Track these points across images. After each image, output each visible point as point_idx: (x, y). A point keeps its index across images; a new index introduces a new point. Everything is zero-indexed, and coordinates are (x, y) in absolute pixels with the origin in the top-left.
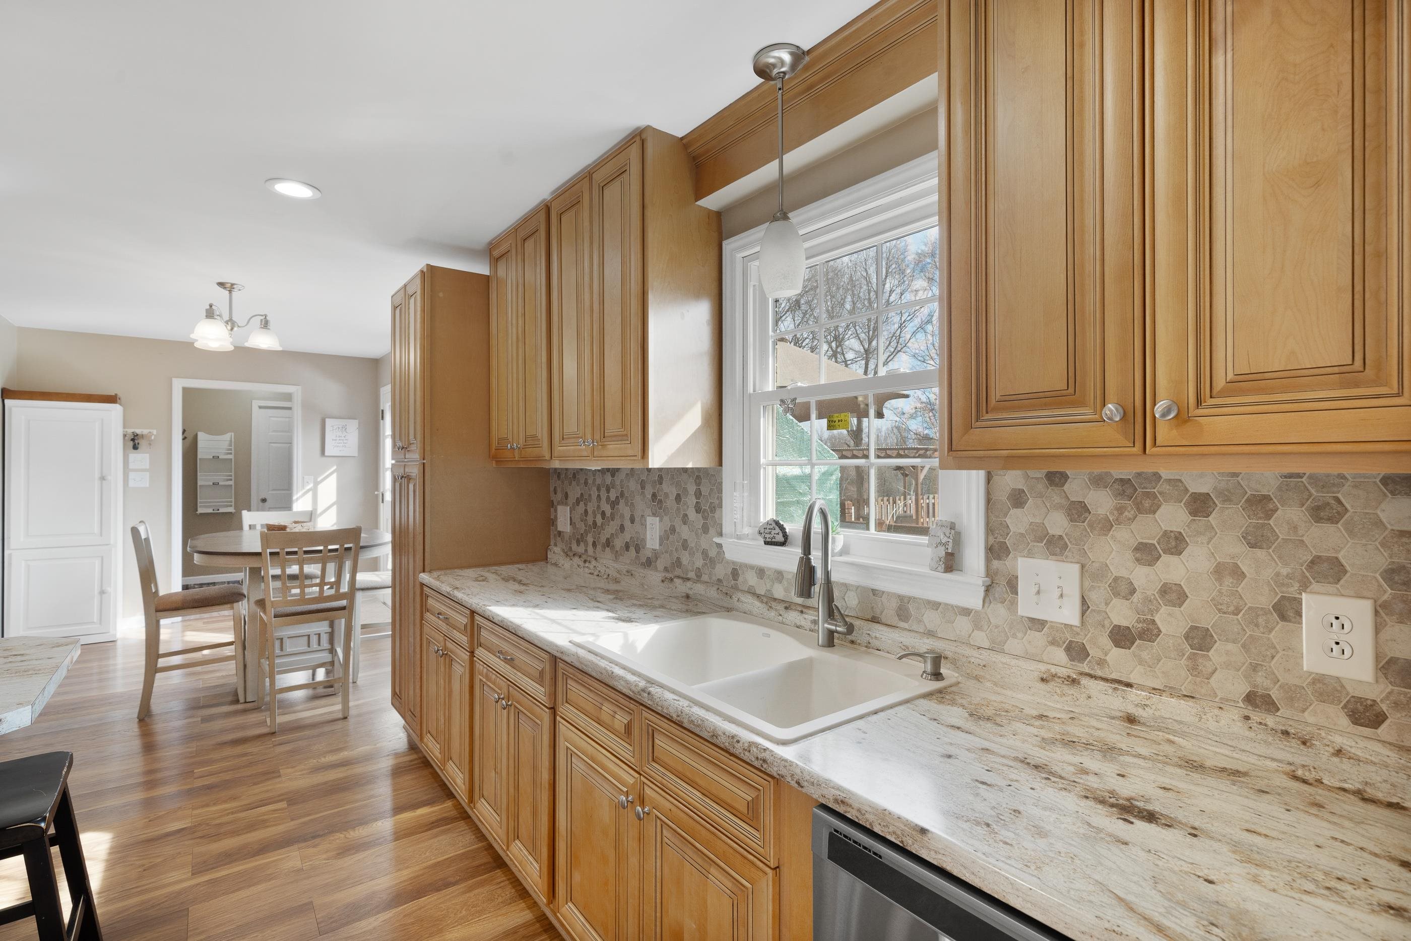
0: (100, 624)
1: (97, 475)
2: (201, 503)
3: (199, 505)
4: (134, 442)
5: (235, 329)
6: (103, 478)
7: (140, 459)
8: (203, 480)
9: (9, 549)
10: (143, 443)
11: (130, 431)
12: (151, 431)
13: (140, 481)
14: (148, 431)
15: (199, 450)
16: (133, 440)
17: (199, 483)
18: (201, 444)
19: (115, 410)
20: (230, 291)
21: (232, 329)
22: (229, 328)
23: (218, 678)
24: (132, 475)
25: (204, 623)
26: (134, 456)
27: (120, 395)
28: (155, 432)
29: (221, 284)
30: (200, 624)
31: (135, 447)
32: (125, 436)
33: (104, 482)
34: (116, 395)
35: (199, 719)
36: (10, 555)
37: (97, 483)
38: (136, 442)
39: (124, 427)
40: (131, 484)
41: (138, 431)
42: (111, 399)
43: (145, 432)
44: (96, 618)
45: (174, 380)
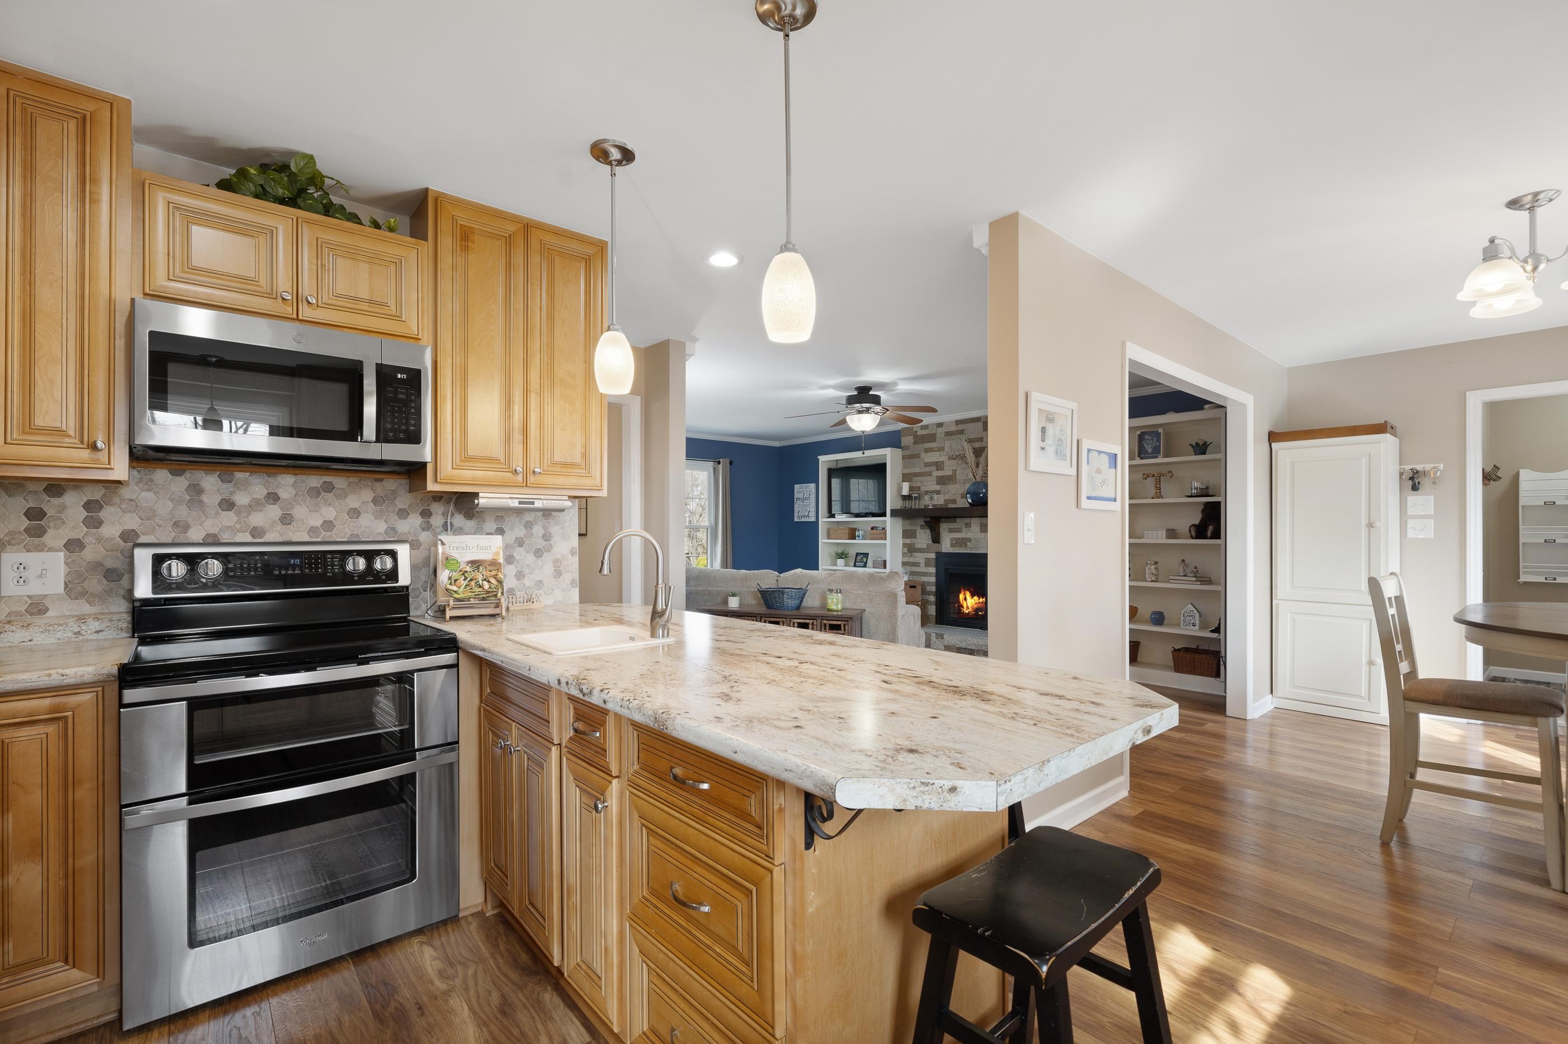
0: (1369, 700)
1: (1364, 522)
2: (1524, 567)
3: (1521, 570)
4: (1414, 481)
5: (1542, 267)
6: (1370, 525)
7: (1421, 503)
8: (1527, 535)
9: (1276, 599)
10: (1425, 483)
11: (1408, 467)
12: (1436, 465)
13: (1421, 530)
14: (1432, 466)
15: (1521, 494)
16: (1412, 479)
17: (1522, 540)
18: (1524, 486)
19: (1386, 442)
20: (1531, 209)
21: (1535, 269)
22: (1529, 268)
23: (1521, 828)
24: (1411, 523)
25: (1517, 736)
26: (1414, 500)
27: (1392, 421)
28: (1441, 467)
29: (1514, 204)
30: (1511, 735)
31: (1415, 488)
32: (1401, 474)
33: (1372, 529)
34: (1386, 422)
35: (1470, 882)
36: (1277, 605)
37: (1364, 530)
38: (1416, 481)
39: (1401, 463)
40: (1411, 534)
41: (1419, 467)
42: (1380, 429)
43: (1428, 467)
44: (1364, 693)
45: (1468, 393)
